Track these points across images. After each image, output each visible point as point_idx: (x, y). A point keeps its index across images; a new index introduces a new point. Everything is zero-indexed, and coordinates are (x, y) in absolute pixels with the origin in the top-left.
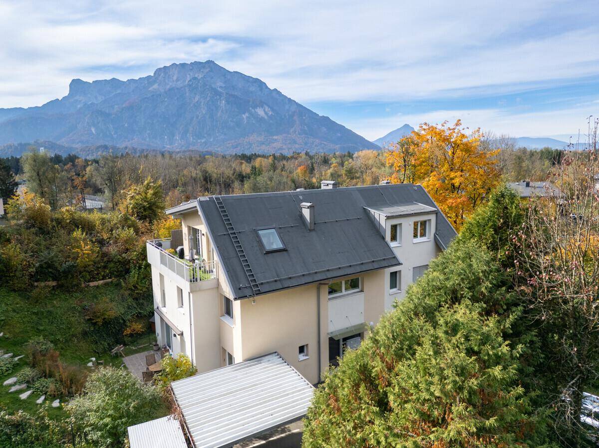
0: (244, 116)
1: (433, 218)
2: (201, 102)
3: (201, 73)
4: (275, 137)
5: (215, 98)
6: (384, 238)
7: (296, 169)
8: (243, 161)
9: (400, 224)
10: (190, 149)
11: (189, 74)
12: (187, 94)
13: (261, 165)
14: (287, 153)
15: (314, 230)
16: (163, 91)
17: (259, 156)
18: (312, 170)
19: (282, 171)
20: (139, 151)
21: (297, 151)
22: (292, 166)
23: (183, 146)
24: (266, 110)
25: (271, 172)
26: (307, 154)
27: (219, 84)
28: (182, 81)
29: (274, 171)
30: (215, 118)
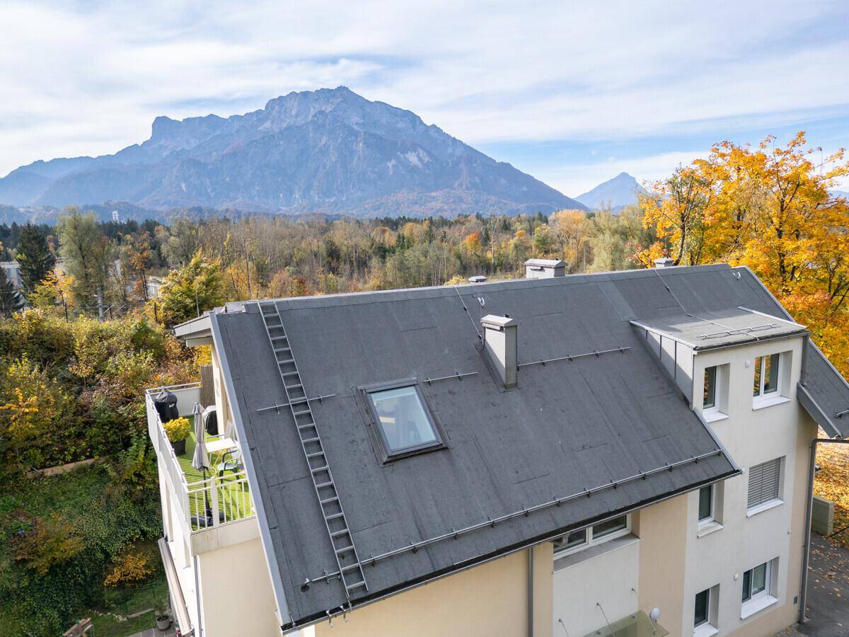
0: (390, 165)
1: (796, 347)
2: (329, 146)
3: (330, 104)
4: (433, 194)
5: (350, 139)
6: (687, 402)
7: (463, 238)
8: (386, 228)
9: (726, 367)
10: (314, 211)
11: (313, 107)
12: (311, 135)
13: (412, 234)
14: (450, 216)
15: (516, 385)
16: (277, 130)
17: (409, 220)
18: (486, 240)
19: (442, 241)
20: (244, 214)
21: (464, 214)
22: (457, 234)
23: (304, 208)
24: (421, 155)
25: (426, 244)
26: (478, 216)
27: (355, 119)
28: (303, 117)
29: (430, 243)
30: (349, 167)
